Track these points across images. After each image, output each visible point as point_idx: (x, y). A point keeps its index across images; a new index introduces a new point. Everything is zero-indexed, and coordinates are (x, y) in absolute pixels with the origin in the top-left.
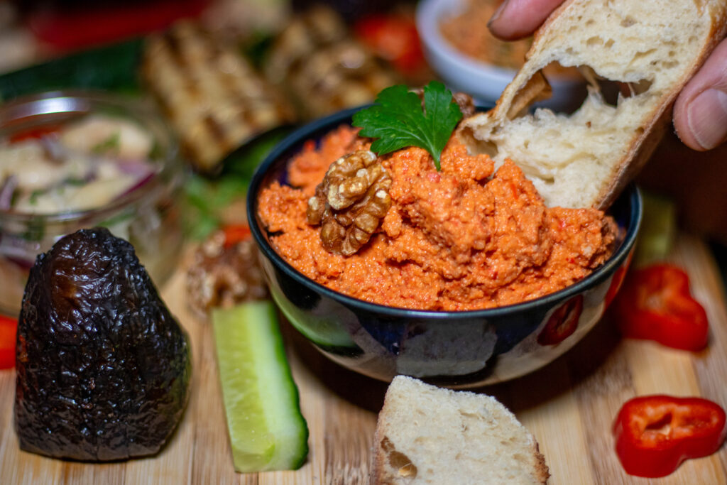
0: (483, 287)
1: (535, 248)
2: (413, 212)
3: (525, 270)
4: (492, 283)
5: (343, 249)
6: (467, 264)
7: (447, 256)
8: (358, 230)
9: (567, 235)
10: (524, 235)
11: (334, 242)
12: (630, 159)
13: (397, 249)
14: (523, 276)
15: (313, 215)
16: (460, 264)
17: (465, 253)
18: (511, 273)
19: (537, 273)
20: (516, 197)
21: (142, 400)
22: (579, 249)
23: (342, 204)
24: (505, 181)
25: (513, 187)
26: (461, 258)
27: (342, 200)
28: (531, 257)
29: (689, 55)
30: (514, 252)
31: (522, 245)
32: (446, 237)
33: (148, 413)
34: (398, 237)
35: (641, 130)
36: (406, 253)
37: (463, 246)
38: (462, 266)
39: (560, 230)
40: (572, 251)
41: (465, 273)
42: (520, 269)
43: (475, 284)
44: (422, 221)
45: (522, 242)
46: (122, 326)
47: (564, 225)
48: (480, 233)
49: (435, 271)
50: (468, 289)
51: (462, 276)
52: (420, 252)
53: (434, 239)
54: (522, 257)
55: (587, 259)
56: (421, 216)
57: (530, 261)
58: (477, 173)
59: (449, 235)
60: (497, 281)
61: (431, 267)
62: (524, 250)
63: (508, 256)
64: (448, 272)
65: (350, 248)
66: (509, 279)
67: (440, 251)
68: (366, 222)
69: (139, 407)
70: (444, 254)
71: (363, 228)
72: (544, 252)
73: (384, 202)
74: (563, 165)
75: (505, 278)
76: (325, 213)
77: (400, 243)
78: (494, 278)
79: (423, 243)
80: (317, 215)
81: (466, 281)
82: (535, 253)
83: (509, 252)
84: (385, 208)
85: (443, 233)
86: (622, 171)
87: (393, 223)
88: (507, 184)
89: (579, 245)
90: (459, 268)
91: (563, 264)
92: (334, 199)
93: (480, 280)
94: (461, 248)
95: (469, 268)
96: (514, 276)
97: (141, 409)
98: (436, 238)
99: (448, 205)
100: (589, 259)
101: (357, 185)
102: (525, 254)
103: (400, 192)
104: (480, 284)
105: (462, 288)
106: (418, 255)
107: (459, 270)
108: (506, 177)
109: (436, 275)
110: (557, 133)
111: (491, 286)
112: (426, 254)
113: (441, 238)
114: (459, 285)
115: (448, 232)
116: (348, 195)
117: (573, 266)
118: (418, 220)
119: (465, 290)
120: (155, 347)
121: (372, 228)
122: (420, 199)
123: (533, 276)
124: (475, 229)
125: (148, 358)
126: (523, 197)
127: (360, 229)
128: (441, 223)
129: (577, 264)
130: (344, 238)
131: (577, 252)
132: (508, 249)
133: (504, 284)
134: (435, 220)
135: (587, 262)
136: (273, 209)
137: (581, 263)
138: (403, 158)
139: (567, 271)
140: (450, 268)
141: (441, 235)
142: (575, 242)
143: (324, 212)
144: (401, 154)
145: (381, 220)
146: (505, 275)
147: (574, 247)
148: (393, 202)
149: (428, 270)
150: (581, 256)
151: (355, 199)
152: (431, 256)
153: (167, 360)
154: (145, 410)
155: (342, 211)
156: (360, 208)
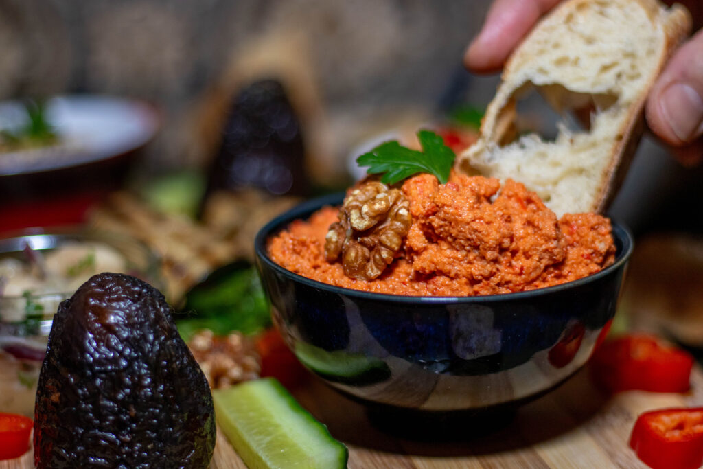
0: (511, 285)
1: (554, 244)
2: (436, 222)
3: (547, 267)
4: (519, 280)
5: (368, 270)
6: (496, 261)
7: (475, 258)
8: (383, 248)
9: (579, 235)
10: (544, 232)
11: (359, 265)
12: (616, 162)
13: (424, 260)
14: (545, 274)
15: (332, 246)
16: (489, 263)
17: (494, 249)
18: (536, 268)
19: (557, 272)
20: (525, 208)
21: (180, 429)
22: (593, 245)
23: (367, 223)
24: (510, 197)
25: (519, 200)
26: (490, 255)
27: (367, 219)
28: (552, 252)
29: (649, 67)
30: (536, 250)
31: (543, 242)
32: (474, 237)
33: (185, 446)
34: (423, 251)
35: (620, 138)
36: (433, 263)
37: (492, 242)
38: (492, 263)
39: (571, 234)
40: (587, 247)
41: (494, 270)
42: (542, 266)
43: (503, 282)
44: (447, 228)
45: (541, 239)
46: (159, 351)
47: (575, 228)
48: (504, 231)
49: (464, 276)
50: (497, 287)
51: (492, 274)
52: (445, 260)
53: (460, 243)
54: (543, 254)
55: (601, 254)
56: (446, 223)
57: (551, 258)
58: (486, 190)
59: (477, 233)
60: (523, 276)
61: (459, 273)
62: (544, 247)
63: (530, 253)
64: (477, 273)
65: (375, 269)
66: (534, 275)
67: (467, 256)
68: (390, 238)
69: (177, 438)
70: (471, 257)
71: (389, 244)
72: (562, 249)
73: (406, 218)
74: (555, 183)
75: (531, 273)
76: (346, 242)
77: (425, 255)
78: (521, 274)
79: (448, 252)
80: (337, 247)
81: (495, 280)
82: (555, 248)
83: (530, 250)
84: (407, 225)
85: (470, 234)
86: (611, 176)
87: (416, 238)
88: (513, 199)
89: (593, 242)
90: (489, 265)
91: (579, 260)
92: (357, 221)
93: (508, 277)
94: (490, 243)
95: (498, 266)
96: (539, 272)
97: (179, 440)
98: (462, 242)
99: (472, 208)
100: (604, 254)
101: (380, 204)
102: (546, 251)
103: (420, 207)
104: (508, 282)
105: (492, 287)
106: (444, 263)
107: (489, 268)
108: (511, 193)
109: (464, 280)
110: (543, 155)
111: (518, 283)
112: (453, 262)
113: (469, 240)
114: (488, 284)
115: (476, 231)
116: (372, 214)
117: (588, 261)
118: (442, 229)
119: (494, 289)
120: (189, 379)
121: (397, 245)
122: (444, 205)
123: (553, 275)
124: (499, 228)
125: (183, 389)
126: (532, 206)
127: (386, 246)
128: (468, 224)
129: (592, 260)
130: (368, 260)
131: (591, 248)
132: (529, 246)
133: (530, 279)
134: (462, 222)
135: (601, 258)
136: (287, 252)
137: (596, 260)
138: (416, 182)
139: (583, 267)
140: (479, 268)
141: (469, 236)
142: (589, 239)
143: (344, 241)
144: (414, 179)
145: (404, 238)
146: (531, 270)
147: (589, 243)
148: (414, 220)
149: (457, 276)
150: (596, 252)
151: (378, 218)
152: (457, 262)
153: (200, 393)
154: (182, 442)
155: (368, 232)
156: (383, 229)
